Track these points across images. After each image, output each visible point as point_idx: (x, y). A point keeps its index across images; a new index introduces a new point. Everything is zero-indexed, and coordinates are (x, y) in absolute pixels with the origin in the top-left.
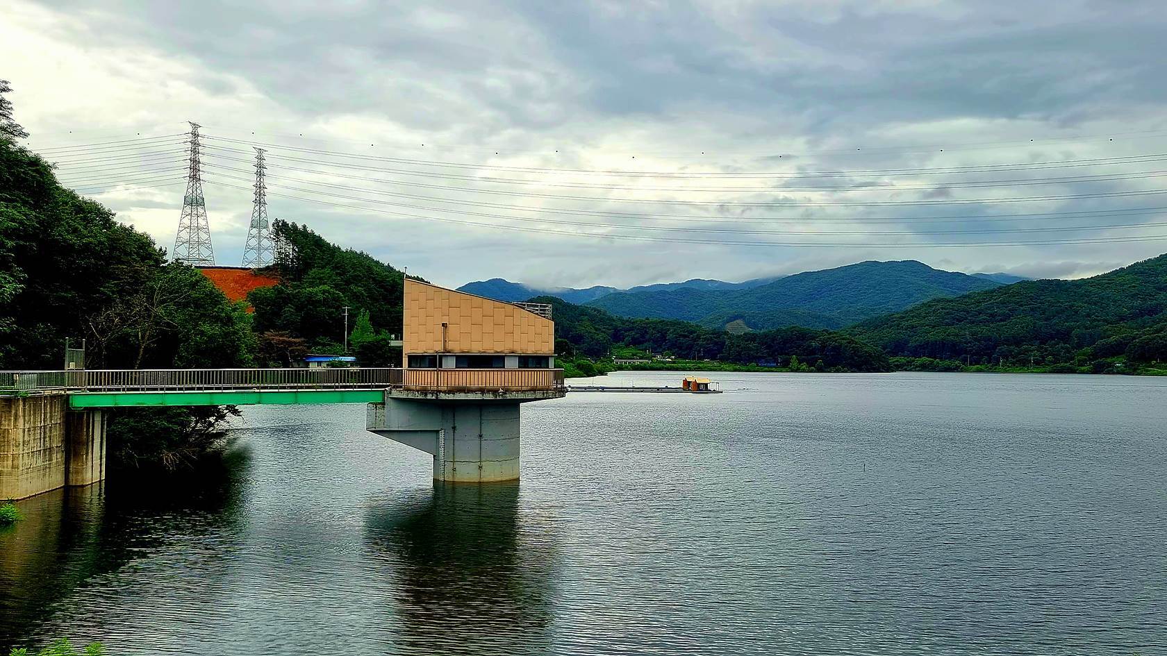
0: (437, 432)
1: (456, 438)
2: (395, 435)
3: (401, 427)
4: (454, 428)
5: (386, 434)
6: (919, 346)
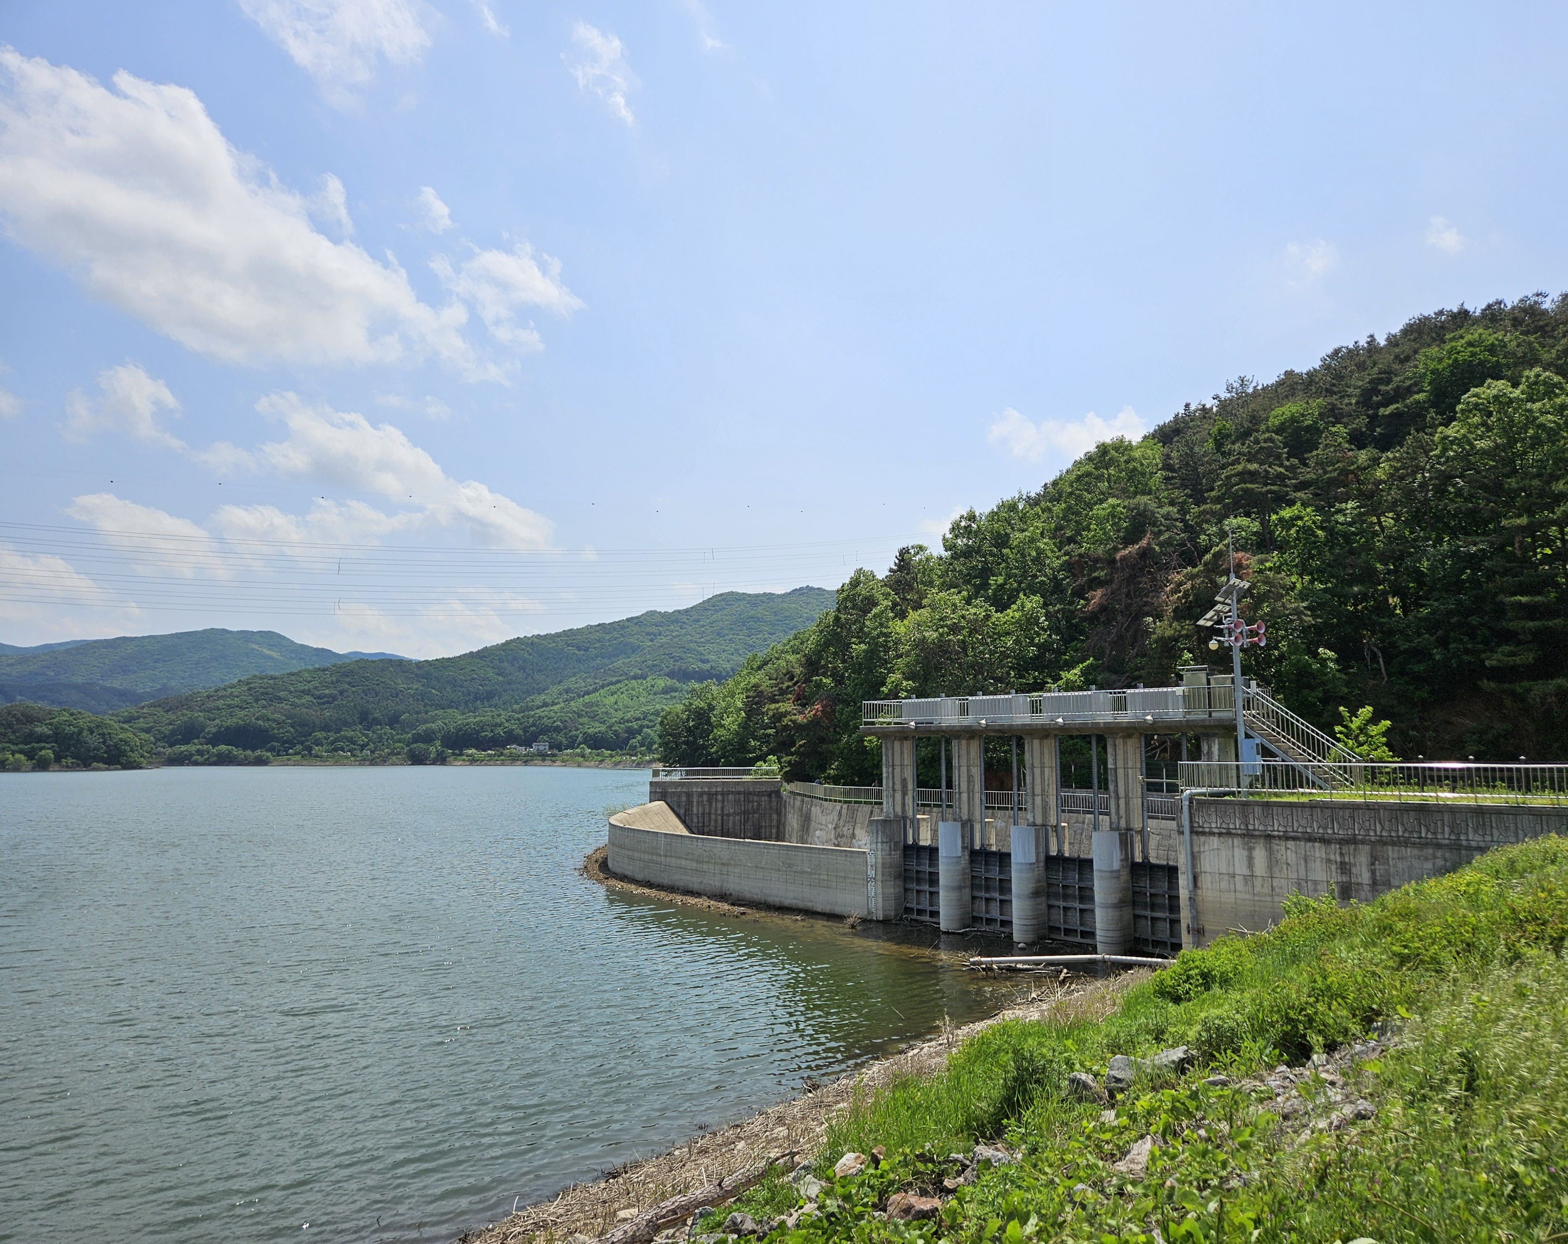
6: (218, 732)
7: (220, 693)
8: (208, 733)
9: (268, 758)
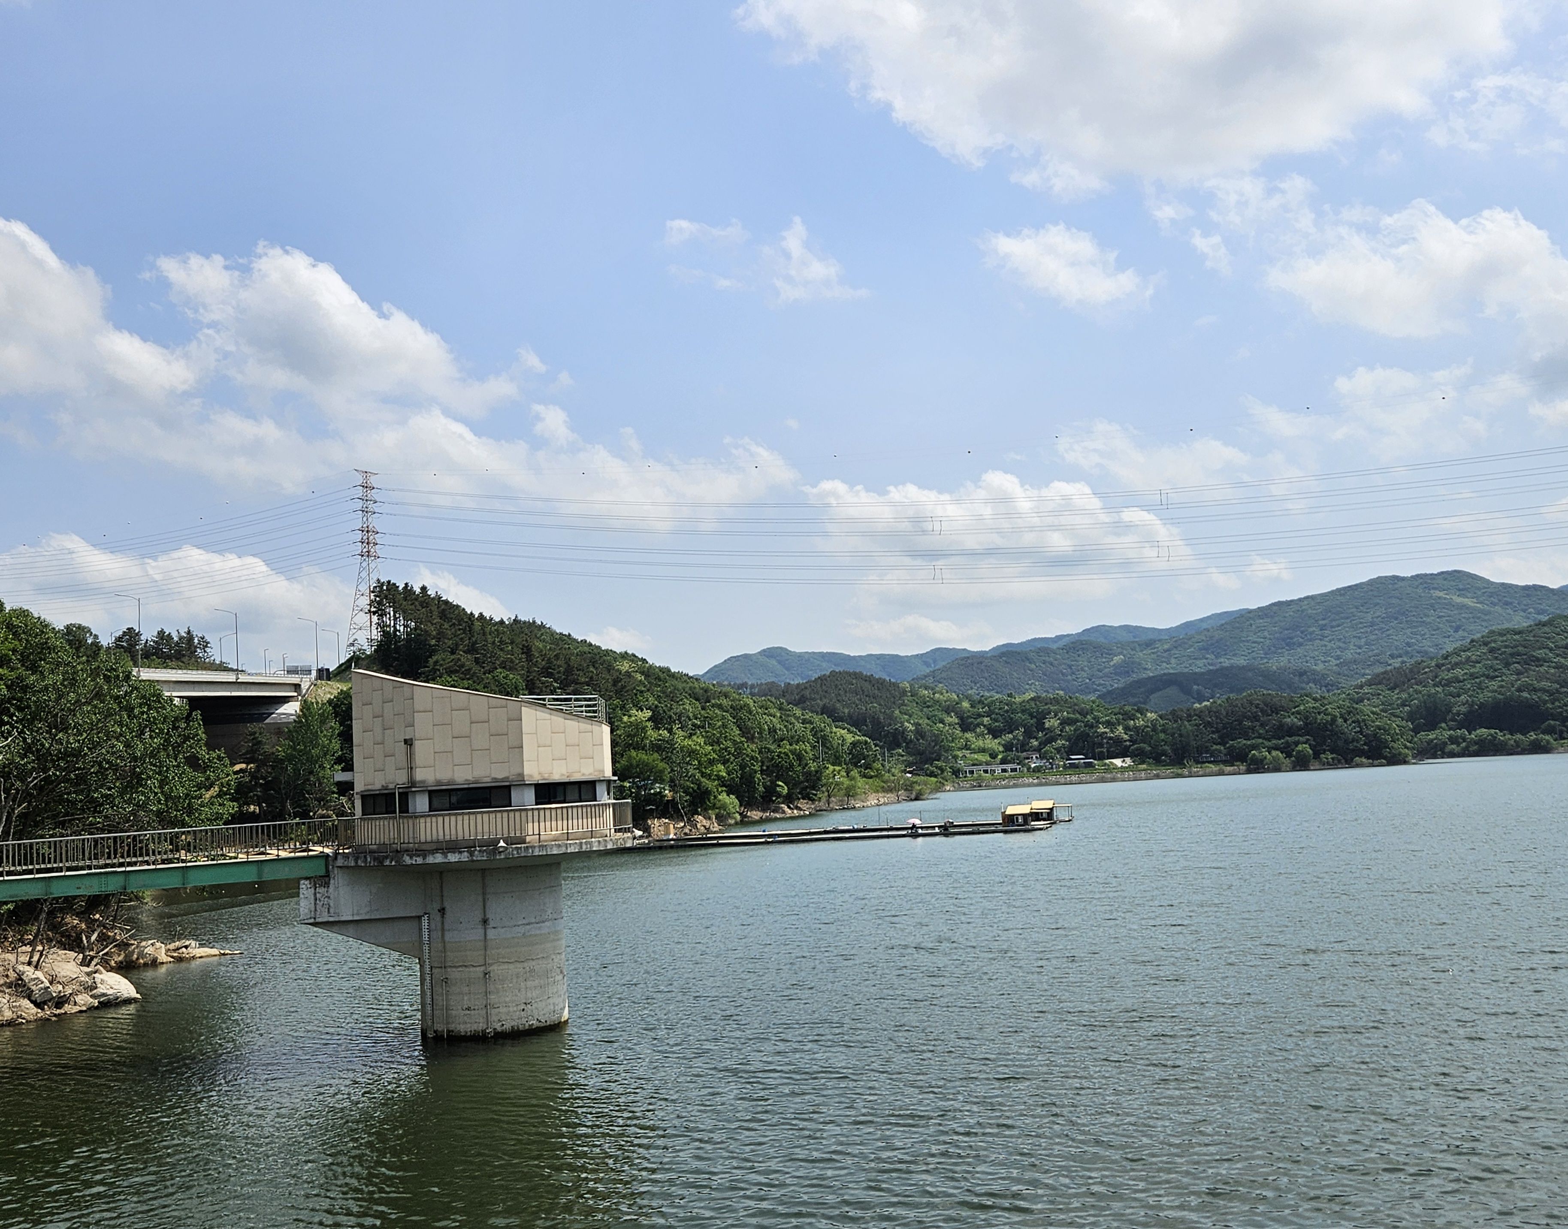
0: (419, 918)
1: (446, 927)
2: (351, 929)
3: (358, 914)
4: (442, 911)
5: (335, 928)
6: (1470, 712)
7: (1455, 659)
8: (1458, 714)
9: (1548, 742)
